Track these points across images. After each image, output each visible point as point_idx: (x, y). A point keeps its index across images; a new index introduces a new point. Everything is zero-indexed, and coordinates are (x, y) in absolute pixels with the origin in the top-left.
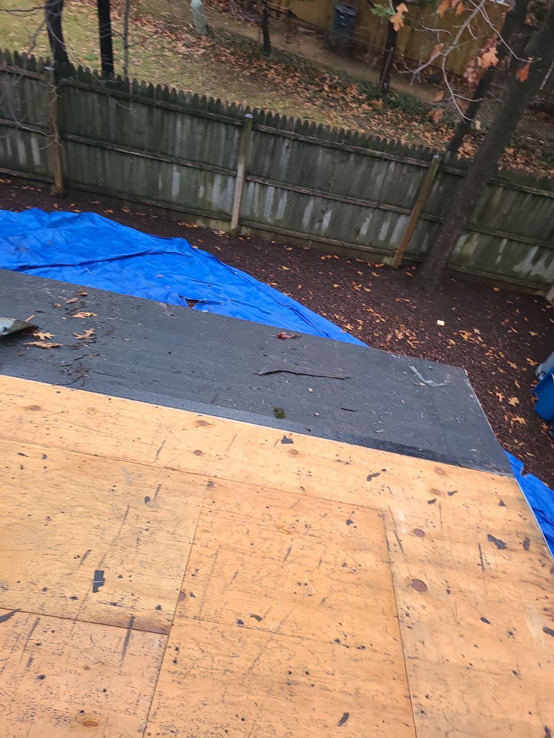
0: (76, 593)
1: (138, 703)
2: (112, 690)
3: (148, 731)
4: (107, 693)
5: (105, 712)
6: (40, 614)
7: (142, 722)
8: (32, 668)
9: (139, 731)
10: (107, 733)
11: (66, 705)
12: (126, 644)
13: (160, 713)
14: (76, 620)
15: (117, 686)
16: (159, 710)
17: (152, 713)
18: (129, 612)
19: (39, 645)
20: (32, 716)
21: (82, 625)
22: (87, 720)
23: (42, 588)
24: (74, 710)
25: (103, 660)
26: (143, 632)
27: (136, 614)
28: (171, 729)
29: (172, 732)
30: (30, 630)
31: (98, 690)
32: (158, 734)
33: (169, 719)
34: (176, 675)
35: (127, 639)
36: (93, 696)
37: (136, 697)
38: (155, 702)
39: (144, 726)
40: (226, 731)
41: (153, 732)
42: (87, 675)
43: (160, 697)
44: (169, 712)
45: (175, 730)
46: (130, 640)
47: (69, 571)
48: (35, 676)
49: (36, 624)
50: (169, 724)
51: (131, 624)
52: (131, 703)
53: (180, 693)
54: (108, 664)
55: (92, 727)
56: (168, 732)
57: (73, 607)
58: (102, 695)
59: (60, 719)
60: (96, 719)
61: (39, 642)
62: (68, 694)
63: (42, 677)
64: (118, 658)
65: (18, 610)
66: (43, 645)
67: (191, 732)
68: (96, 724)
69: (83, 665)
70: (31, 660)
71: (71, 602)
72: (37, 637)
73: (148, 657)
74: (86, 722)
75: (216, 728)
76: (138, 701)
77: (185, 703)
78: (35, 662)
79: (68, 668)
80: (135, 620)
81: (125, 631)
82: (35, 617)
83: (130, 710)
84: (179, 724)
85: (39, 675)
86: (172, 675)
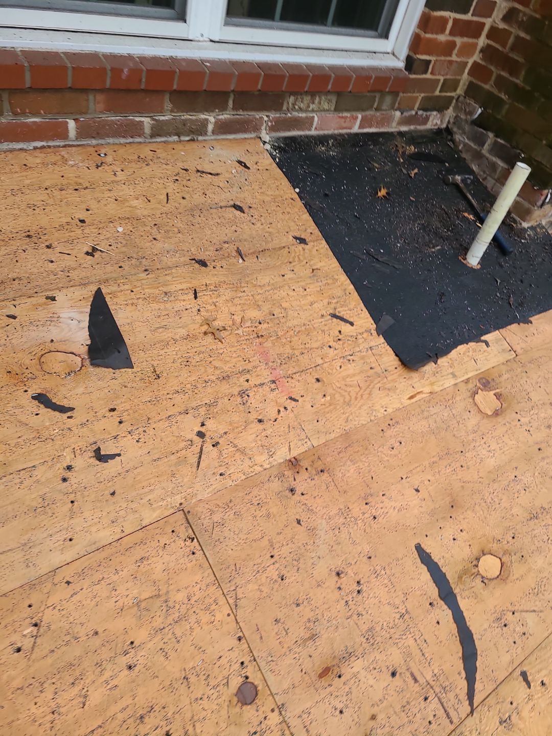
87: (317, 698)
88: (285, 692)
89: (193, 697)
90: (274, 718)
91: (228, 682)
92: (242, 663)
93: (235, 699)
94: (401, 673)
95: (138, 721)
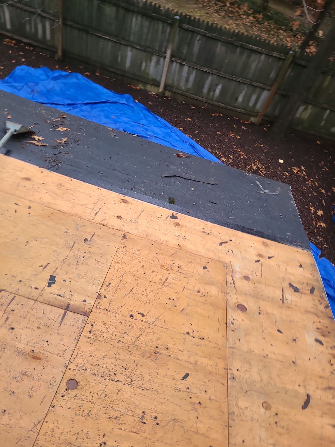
0: (38, 286)
1: (66, 351)
2: (52, 342)
3: (69, 367)
4: (48, 343)
5: (46, 353)
6: (16, 294)
7: (66, 362)
8: (7, 322)
9: (64, 367)
10: (45, 364)
11: (25, 346)
12: (63, 318)
13: (77, 359)
14: (36, 300)
15: (54, 340)
16: (78, 357)
17: (73, 357)
18: (67, 301)
19: (13, 311)
20: (4, 349)
21: (39, 303)
22: (35, 356)
23: (19, 280)
24: (28, 349)
25: (48, 325)
26: (74, 313)
27: (70, 302)
28: (83, 368)
29: (83, 369)
30: (9, 302)
31: (43, 341)
32: (75, 370)
33: (83, 362)
34: (90, 339)
35: (64, 315)
36: (40, 343)
37: (65, 348)
38: (76, 352)
39: (67, 364)
40: (115, 374)
41: (72, 369)
42: (38, 332)
43: (79, 350)
44: (83, 359)
45: (85, 369)
46: (66, 316)
47: (35, 273)
48: (9, 327)
49: (13, 299)
50: (82, 365)
51: (67, 308)
52: (61, 351)
53: (91, 349)
54: (51, 327)
55: (37, 360)
56: (81, 369)
57: (35, 293)
58: (45, 344)
59: (20, 353)
60: (41, 356)
61: (13, 309)
62: (26, 341)
63: (13, 329)
64: (57, 325)
65: (4, 290)
66: (16, 311)
67: (94, 371)
68: (40, 359)
69: (37, 325)
70: (7, 318)
71: (34, 290)
72: (12, 306)
73: (75, 327)
74: (34, 357)
75: (109, 371)
76: (66, 350)
77: (93, 356)
78: (9, 320)
79: (28, 326)
80: (70, 306)
81: (64, 311)
82: (12, 296)
83: (60, 354)
84: (88, 366)
85: (11, 327)
86: (88, 339)
87: (50, 354)
88: (59, 369)
89: (92, 405)
90: (72, 366)
91: (75, 396)
92: (62, 397)
93: (79, 387)
94: (10, 326)
95: (118, 419)
